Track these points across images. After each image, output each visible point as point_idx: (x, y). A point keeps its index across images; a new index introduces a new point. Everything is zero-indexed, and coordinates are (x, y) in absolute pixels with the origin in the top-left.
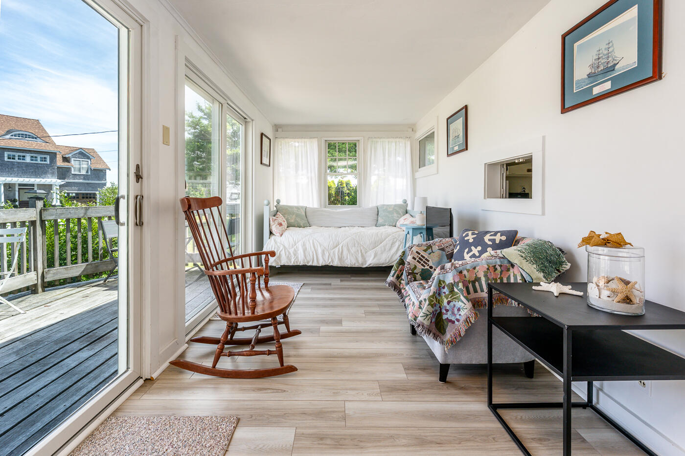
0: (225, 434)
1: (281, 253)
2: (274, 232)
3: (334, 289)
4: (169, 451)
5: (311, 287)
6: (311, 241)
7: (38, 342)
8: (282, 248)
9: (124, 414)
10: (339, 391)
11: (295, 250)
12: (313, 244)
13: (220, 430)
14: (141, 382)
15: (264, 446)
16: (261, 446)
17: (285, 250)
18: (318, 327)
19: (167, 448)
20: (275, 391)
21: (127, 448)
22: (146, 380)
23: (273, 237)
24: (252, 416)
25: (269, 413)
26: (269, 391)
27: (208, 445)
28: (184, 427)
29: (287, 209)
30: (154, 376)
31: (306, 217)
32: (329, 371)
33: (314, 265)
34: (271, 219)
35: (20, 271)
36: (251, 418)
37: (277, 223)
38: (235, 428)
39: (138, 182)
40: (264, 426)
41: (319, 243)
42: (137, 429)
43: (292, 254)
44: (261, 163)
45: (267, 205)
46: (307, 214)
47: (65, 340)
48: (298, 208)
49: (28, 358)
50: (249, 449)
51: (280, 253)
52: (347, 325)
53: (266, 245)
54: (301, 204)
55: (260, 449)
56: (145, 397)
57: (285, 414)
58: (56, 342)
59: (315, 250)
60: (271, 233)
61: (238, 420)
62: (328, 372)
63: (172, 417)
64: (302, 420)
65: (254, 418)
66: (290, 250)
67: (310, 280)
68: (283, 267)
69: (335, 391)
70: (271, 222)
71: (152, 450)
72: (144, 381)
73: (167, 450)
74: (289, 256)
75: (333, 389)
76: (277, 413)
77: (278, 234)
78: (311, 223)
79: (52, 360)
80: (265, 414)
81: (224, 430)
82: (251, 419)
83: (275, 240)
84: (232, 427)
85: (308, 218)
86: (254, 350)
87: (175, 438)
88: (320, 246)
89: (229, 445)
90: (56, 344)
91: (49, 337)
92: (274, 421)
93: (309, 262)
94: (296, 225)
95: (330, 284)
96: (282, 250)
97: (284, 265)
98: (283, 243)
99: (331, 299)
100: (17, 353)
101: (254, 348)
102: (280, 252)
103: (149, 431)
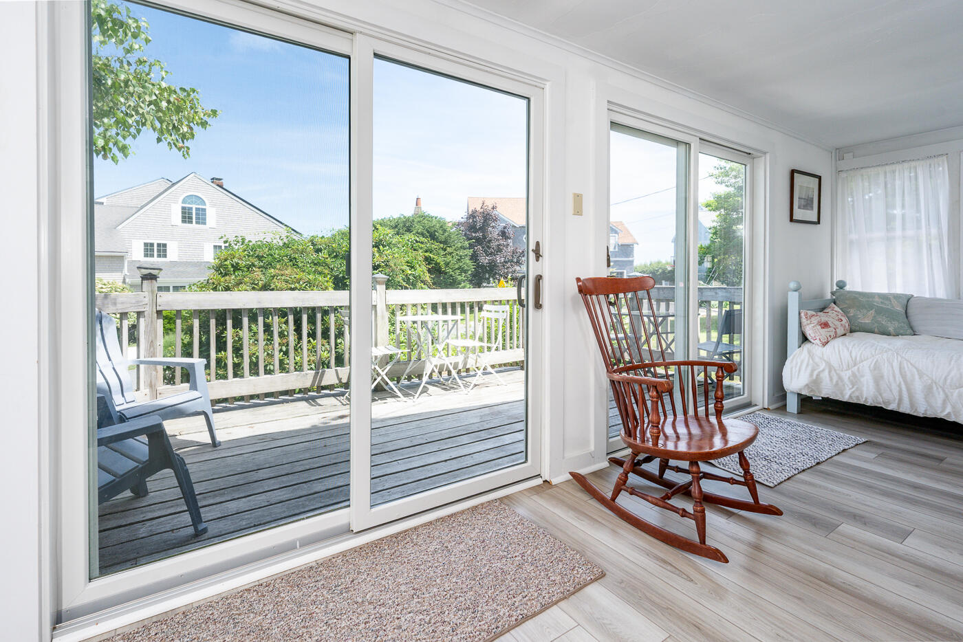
0: (577, 580)
1: (821, 375)
2: (809, 338)
3: (945, 471)
4: (517, 558)
5: (880, 451)
6: (896, 364)
7: (499, 413)
8: (823, 365)
9: (509, 503)
10: (792, 638)
11: (854, 374)
12: (901, 368)
13: (576, 572)
14: (539, 481)
15: (610, 624)
16: (605, 621)
17: (830, 372)
18: (837, 522)
19: (517, 554)
20: (678, 572)
21: (491, 534)
22: (545, 481)
23: (807, 346)
24: (622, 582)
25: (648, 594)
26: (669, 568)
27: (552, 578)
28: (544, 545)
29: (855, 298)
30: (554, 481)
31: (907, 317)
32: (799, 599)
33: (902, 410)
34: (802, 315)
35: (504, 348)
36: (621, 583)
37: (816, 322)
38: (592, 581)
39: (537, 260)
40: (628, 602)
41: (918, 370)
42: (508, 522)
43: (846, 380)
44: (792, 220)
45: (796, 291)
46: (910, 311)
47: (516, 418)
48: (884, 297)
49: (485, 423)
50: (590, 613)
51: (817, 375)
52: (914, 546)
53: (791, 357)
54: (899, 290)
55: (604, 624)
56: (535, 498)
57: (668, 608)
58: (509, 417)
59: (906, 382)
60: (804, 339)
61: (603, 575)
62: (796, 601)
63: (541, 530)
64: (687, 633)
65: (623, 585)
66: (843, 374)
67: (884, 438)
68: (826, 401)
69: (782, 633)
70: (804, 320)
71: (506, 548)
72: (544, 481)
73: (516, 557)
74: (840, 383)
75: (783, 629)
76: (657, 600)
77: (818, 341)
78: (917, 328)
79: (498, 431)
80: (641, 591)
81: (579, 576)
82: (619, 584)
83: (809, 352)
84: (589, 578)
85: (912, 318)
86: (669, 502)
87: (530, 551)
88: (921, 376)
89: (573, 593)
90: (508, 419)
91: (508, 410)
92: (646, 607)
93: (890, 404)
94: (876, 330)
95: (941, 460)
96: (823, 370)
97: (828, 398)
98: (825, 359)
99: (916, 487)
100: (481, 417)
101: (669, 499)
102: (819, 372)
103: (515, 530)
